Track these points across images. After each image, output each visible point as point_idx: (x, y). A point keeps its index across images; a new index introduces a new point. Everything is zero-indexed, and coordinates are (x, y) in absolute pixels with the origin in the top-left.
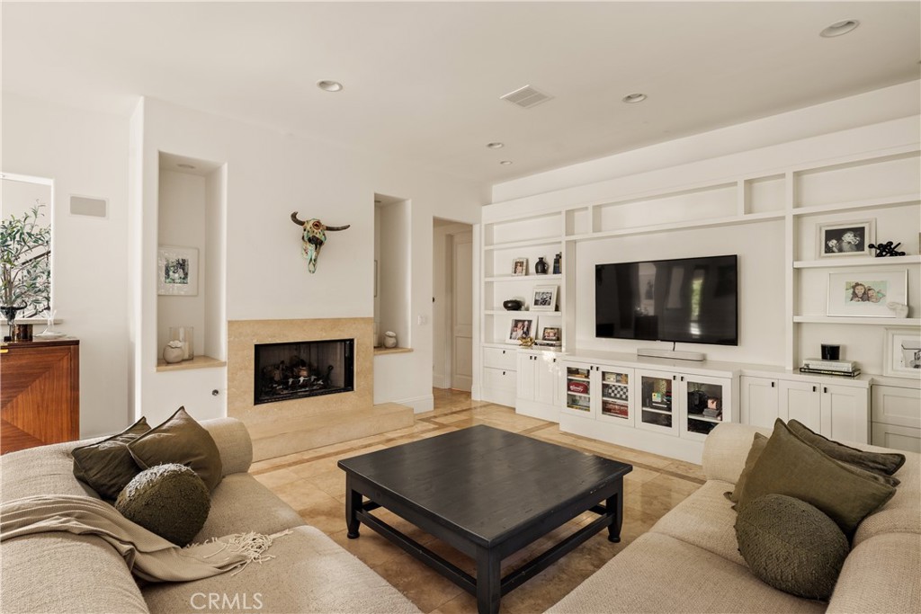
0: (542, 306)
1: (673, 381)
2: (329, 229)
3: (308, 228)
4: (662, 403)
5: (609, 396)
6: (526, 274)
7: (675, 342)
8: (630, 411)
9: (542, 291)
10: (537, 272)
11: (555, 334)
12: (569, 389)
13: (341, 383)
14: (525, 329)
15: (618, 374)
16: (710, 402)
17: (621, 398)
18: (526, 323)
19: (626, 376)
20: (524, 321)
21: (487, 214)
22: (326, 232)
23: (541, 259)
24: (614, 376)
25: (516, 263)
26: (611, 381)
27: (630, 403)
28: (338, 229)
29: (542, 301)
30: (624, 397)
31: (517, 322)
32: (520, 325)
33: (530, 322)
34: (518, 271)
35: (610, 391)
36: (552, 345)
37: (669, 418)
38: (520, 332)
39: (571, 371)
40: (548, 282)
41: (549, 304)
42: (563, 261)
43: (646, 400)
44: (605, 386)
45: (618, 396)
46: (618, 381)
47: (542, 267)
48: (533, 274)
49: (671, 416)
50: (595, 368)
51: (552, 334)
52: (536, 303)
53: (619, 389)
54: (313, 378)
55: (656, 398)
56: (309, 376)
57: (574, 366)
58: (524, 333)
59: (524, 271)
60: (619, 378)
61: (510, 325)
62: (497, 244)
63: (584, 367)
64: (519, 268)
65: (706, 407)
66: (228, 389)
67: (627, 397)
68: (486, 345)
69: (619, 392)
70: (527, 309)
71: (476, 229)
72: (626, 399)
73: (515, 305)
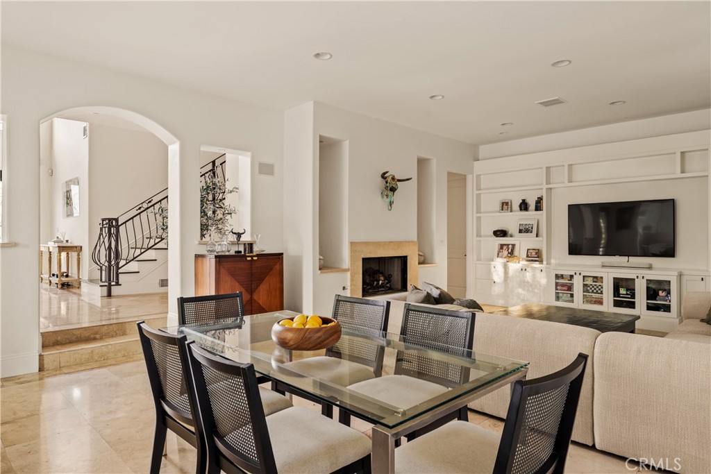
0: (525, 234)
1: (636, 279)
2: (399, 181)
3: (389, 181)
4: (627, 294)
5: (588, 291)
6: (511, 211)
7: (628, 256)
8: (605, 301)
9: (525, 223)
10: (521, 210)
11: (536, 253)
12: (556, 289)
13: (400, 287)
14: (510, 251)
15: (594, 277)
16: (660, 292)
17: (597, 293)
18: (510, 246)
19: (602, 278)
20: (509, 245)
21: (478, 167)
22: (398, 183)
23: (524, 201)
24: (592, 279)
25: (503, 203)
26: (589, 282)
27: (605, 296)
28: (403, 180)
29: (525, 230)
30: (599, 292)
31: (502, 246)
32: (505, 247)
33: (514, 245)
34: (504, 209)
35: (589, 288)
36: (536, 261)
37: (634, 303)
38: (505, 253)
39: (557, 277)
40: (530, 216)
41: (531, 232)
42: (544, 201)
43: (616, 292)
44: (585, 286)
45: (595, 291)
46: (594, 282)
47: (524, 206)
48: (516, 211)
49: (634, 302)
50: (578, 273)
51: (533, 253)
52: (520, 231)
53: (595, 287)
54: (386, 281)
55: (622, 291)
56: (384, 280)
57: (560, 273)
58: (509, 253)
59: (509, 209)
60: (595, 280)
61: (497, 248)
62: (484, 189)
63: (567, 273)
64: (505, 207)
65: (658, 295)
66: (351, 286)
67: (602, 291)
68: (478, 262)
69: (595, 289)
70: (511, 236)
71: (469, 178)
72: (602, 293)
73: (501, 233)
